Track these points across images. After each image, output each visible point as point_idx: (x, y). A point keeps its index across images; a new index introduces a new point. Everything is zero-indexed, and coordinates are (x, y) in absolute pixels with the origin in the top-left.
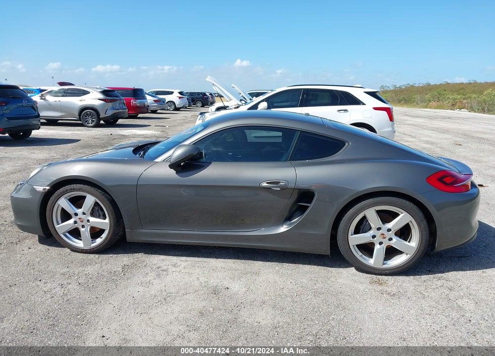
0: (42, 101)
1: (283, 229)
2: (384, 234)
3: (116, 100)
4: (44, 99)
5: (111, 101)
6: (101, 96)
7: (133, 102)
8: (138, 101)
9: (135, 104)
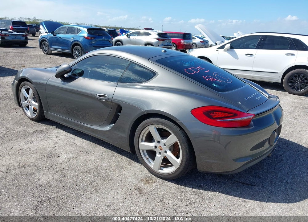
0: (128, 38)
1: (107, 128)
2: (161, 147)
3: (165, 40)
4: (129, 37)
5: (162, 40)
6: (157, 37)
7: (183, 42)
8: (185, 41)
9: (183, 43)
